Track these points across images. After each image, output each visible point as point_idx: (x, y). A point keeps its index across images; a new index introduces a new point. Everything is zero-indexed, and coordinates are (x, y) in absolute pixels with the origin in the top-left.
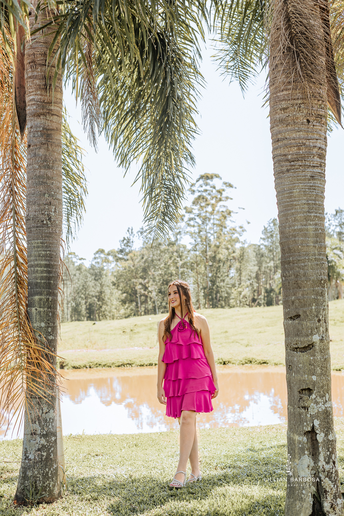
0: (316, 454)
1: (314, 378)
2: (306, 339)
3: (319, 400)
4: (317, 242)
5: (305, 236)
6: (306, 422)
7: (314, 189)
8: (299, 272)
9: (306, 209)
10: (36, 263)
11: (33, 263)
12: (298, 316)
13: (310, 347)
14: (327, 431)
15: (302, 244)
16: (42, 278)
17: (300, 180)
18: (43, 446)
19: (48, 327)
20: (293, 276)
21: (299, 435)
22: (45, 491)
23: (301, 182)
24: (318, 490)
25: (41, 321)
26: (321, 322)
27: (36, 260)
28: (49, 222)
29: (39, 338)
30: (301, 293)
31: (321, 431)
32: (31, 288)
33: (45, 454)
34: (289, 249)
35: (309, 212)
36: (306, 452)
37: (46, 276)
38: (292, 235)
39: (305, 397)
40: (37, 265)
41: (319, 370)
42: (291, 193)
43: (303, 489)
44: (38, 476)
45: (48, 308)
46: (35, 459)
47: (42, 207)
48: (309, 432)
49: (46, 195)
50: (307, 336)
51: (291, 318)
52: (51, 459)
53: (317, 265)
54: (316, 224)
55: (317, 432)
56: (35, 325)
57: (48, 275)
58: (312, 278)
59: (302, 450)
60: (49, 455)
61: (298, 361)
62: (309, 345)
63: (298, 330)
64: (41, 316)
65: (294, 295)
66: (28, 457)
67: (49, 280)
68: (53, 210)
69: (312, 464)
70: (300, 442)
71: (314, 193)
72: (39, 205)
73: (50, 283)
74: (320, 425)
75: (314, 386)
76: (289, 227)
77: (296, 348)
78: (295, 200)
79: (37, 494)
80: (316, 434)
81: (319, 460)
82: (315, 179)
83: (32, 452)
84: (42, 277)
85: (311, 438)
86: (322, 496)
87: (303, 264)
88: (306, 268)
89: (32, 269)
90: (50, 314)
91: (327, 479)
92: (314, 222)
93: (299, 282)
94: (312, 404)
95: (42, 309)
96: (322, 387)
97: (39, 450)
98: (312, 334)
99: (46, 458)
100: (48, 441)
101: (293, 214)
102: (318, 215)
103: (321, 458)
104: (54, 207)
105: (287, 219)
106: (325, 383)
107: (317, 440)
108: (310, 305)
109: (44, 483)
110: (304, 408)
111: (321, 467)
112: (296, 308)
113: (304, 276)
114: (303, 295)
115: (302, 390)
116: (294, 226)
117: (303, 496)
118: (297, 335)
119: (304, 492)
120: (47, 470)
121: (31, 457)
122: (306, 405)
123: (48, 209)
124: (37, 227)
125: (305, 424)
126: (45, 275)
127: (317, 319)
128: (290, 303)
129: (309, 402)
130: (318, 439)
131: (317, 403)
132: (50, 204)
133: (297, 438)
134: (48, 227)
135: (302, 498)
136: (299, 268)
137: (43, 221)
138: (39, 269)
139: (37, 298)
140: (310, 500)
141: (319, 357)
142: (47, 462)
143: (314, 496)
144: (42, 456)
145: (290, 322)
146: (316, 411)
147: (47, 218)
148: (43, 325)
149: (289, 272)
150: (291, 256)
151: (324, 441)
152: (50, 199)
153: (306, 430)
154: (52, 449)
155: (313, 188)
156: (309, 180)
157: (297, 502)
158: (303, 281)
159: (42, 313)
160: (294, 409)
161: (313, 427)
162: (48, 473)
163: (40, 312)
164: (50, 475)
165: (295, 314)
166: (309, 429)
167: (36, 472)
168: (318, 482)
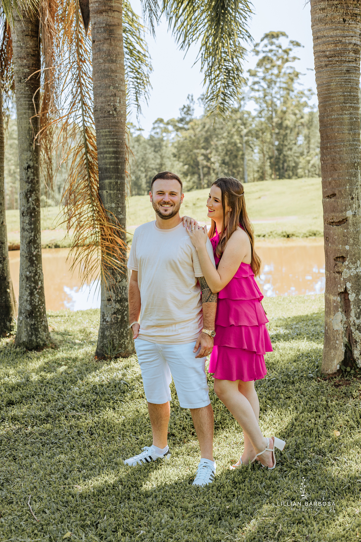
0: (348, 311)
1: (347, 247)
2: (341, 215)
3: (351, 266)
4: (351, 129)
5: (341, 124)
6: (340, 284)
7: (350, 82)
8: (335, 156)
9: (342, 101)
10: (105, 150)
11: (102, 150)
12: (334, 195)
13: (344, 221)
14: (358, 292)
15: (338, 131)
16: (111, 164)
17: (337, 74)
18: (118, 310)
19: (118, 207)
20: (330, 160)
21: (334, 295)
22: (121, 347)
23: (338, 76)
24: (349, 340)
25: (112, 202)
26: (354, 200)
27: (105, 147)
28: (115, 113)
29: (110, 217)
30: (337, 175)
31: (353, 292)
32: (101, 173)
33: (120, 317)
34: (327, 136)
35: (344, 103)
36: (340, 310)
37: (115, 162)
38: (330, 124)
39: (339, 264)
40: (106, 152)
41: (351, 241)
42: (329, 86)
43: (337, 339)
44: (115, 335)
45: (117, 191)
46: (111, 321)
47: (108, 99)
48: (342, 293)
49: (111, 88)
50: (342, 212)
51: (328, 197)
52: (125, 321)
53: (351, 150)
54: (351, 114)
55: (349, 292)
56: (107, 206)
57: (116, 161)
58: (347, 162)
59: (336, 308)
60: (123, 317)
61: (334, 233)
62: (343, 220)
63: (334, 207)
64: (111, 198)
65: (331, 176)
66: (105, 320)
67: (117, 165)
68: (118, 101)
69: (345, 319)
70: (334, 301)
71: (349, 86)
72: (105, 97)
73: (118, 168)
74: (351, 287)
75: (347, 254)
76: (327, 117)
77: (333, 223)
78: (333, 93)
79: (114, 350)
80: (349, 294)
81: (351, 316)
82: (350, 73)
83: (109, 316)
84: (111, 162)
85: (344, 298)
86: (352, 345)
87: (339, 150)
88: (341, 153)
89: (102, 155)
90: (120, 196)
91: (357, 331)
92: (349, 112)
93: (335, 165)
94: (345, 269)
95: (112, 192)
96: (354, 255)
97: (115, 313)
98: (346, 210)
99: (121, 320)
100: (122, 306)
101: (330, 105)
102: (353, 105)
103: (353, 314)
104: (119, 98)
105: (325, 109)
106: (356, 251)
107: (348, 299)
108: (344, 185)
109: (120, 341)
110: (339, 272)
111: (352, 322)
112: (333, 188)
113: (339, 160)
114: (338, 176)
115: (337, 258)
116: (331, 115)
117: (336, 345)
118: (333, 211)
119: (337, 342)
120: (122, 330)
121: (108, 319)
122: (340, 270)
123: (114, 100)
124: (104, 117)
125: (339, 286)
126: (113, 160)
127: (350, 197)
128: (328, 184)
129: (342, 268)
130: (350, 298)
131: (349, 268)
132: (115, 95)
133: (332, 298)
134: (115, 117)
135: (336, 347)
136: (335, 152)
137: (109, 112)
138: (108, 155)
139: (107, 181)
140: (342, 349)
141: (351, 229)
142: (122, 323)
143: (346, 346)
144: (118, 318)
145: (328, 200)
146: (349, 275)
147: (113, 109)
148: (113, 205)
149: (326, 156)
150: (329, 142)
151: (355, 300)
152: (115, 91)
153: (340, 291)
154: (126, 312)
155: (348, 81)
156: (345, 74)
157: (332, 350)
158: (338, 165)
159: (112, 195)
160: (330, 273)
161: (346, 288)
162: (123, 332)
163: (110, 194)
164: (125, 335)
165: (332, 193)
166: (343, 290)
167: (113, 332)
168: (349, 334)
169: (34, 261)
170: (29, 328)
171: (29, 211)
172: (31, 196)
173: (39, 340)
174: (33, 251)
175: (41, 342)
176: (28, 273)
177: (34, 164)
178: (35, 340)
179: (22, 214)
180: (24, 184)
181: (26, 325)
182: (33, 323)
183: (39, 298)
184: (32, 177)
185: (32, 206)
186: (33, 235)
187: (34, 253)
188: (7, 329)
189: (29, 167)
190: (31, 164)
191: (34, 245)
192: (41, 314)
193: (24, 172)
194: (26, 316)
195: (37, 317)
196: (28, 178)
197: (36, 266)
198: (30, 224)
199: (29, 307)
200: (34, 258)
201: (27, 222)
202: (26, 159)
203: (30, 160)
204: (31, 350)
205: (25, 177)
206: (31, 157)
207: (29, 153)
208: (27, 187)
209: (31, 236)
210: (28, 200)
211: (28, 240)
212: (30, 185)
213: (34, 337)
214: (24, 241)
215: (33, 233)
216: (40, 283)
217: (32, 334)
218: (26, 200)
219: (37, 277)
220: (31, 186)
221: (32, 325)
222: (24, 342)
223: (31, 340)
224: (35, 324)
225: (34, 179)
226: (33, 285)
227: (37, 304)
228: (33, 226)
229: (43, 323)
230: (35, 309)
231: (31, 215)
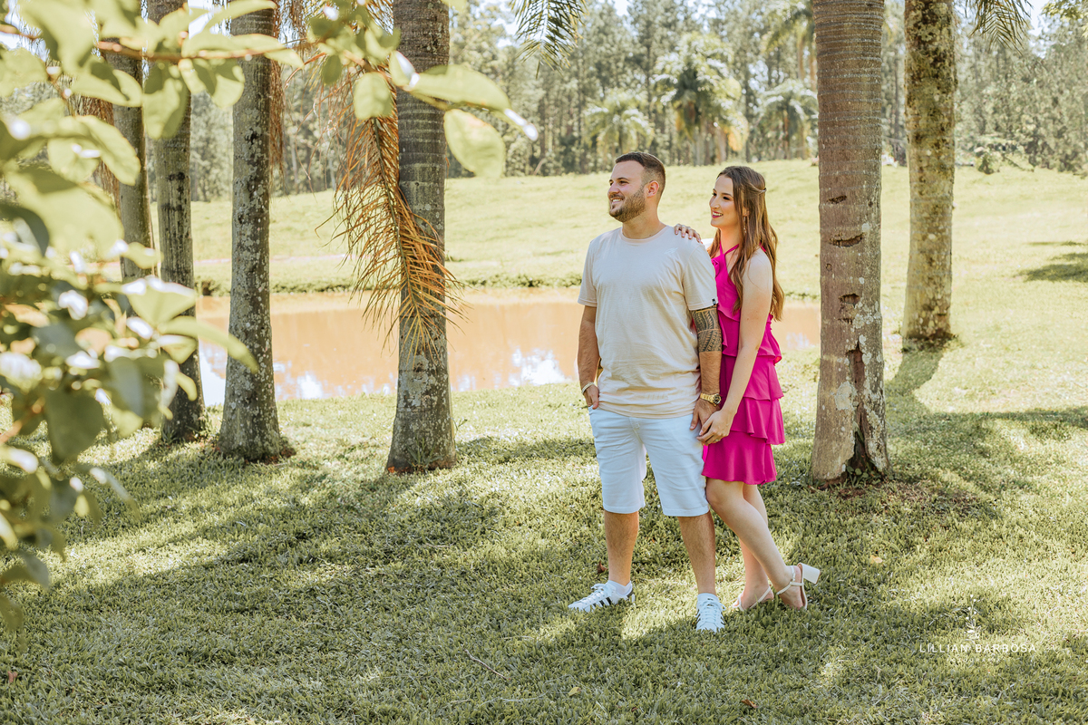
0: (860, 380)
1: (862, 280)
2: (853, 229)
3: (866, 309)
4: (871, 97)
5: (858, 87)
6: (849, 338)
7: (872, 23)
8: (847, 137)
9: (860, 51)
10: (415, 112)
11: (409, 112)
12: (843, 198)
13: (857, 240)
14: (875, 350)
15: (853, 99)
16: (425, 136)
17: (854, 9)
18: (433, 387)
19: (435, 211)
20: (839, 143)
21: (839, 355)
22: (438, 451)
23: (855, 12)
24: (861, 426)
25: (426, 202)
26: (873, 207)
27: (416, 107)
28: (435, 49)
29: (422, 227)
30: (848, 166)
31: (868, 350)
32: (407, 151)
33: (436, 399)
34: (835, 106)
35: (864, 55)
36: (848, 378)
37: (432, 133)
38: (840, 86)
39: (849, 306)
40: (417, 116)
41: (868, 271)
42: (840, 27)
43: (843, 425)
44: (428, 430)
45: (435, 182)
46: (421, 406)
47: (424, 24)
48: (852, 351)
49: (430, 6)
50: (855, 224)
51: (833, 200)
52: (444, 406)
53: (872, 128)
54: (872, 72)
55: (863, 351)
56: (416, 207)
57: (434, 131)
58: (864, 146)
59: (842, 377)
60: (440, 400)
61: (841, 258)
62: (857, 237)
63: (843, 217)
64: (425, 195)
65: (839, 169)
66: (410, 404)
67: (435, 139)
68: (440, 29)
69: (855, 394)
70: (839, 365)
71: (871, 28)
72: (419, 21)
73: (436, 144)
74: (866, 342)
75: (861, 291)
76: (835, 75)
77: (839, 241)
78: (846, 38)
79: (428, 455)
80: (862, 354)
81: (864, 388)
82: (873, 9)
83: (417, 397)
84: (425, 134)
85: (854, 359)
86: (866, 434)
87: (853, 127)
88: (857, 132)
89: (409, 121)
90: (438, 192)
91: (873, 412)
92: (869, 69)
93: (847, 151)
94: (858, 315)
95: (426, 184)
96: (871, 293)
97: (427, 393)
98: (861, 222)
99: (438, 405)
100: (439, 380)
101: (841, 57)
102: (875, 59)
103: (867, 384)
104: (441, 25)
105: (833, 63)
106: (874, 287)
107: (861, 361)
108: (860, 183)
109: (436, 440)
110: (847, 320)
111: (867, 397)
112: (841, 187)
113: (854, 143)
114: (851, 169)
115: (844, 297)
116: (842, 73)
117: (841, 434)
118: (841, 224)
119: (843, 429)
120: (440, 421)
121: (416, 403)
122: (850, 316)
123: (433, 28)
124: (417, 56)
125: (848, 341)
126: (430, 130)
127: (868, 202)
128: (833, 180)
129: (853, 313)
130: (864, 360)
131: (864, 313)
132: (435, 19)
133: (835, 359)
134: (434, 57)
135: (840, 437)
136: (847, 132)
137: (426, 47)
138: (421, 121)
139: (418, 166)
140: (852, 440)
141: (868, 252)
142: (439, 411)
143: (856, 434)
144: (432, 401)
145: (831, 205)
146: (863, 325)
147: (432, 42)
148: (428, 207)
149: (832, 137)
150: (837, 115)
151: (871, 363)
152: (435, 11)
153: (849, 349)
154: (445, 392)
155: (869, 21)
156: (866, 10)
157: (834, 442)
158: (852, 151)
159: (426, 189)
160: (833, 321)
161: (858, 346)
162: (440, 425)
163: (423, 188)
164: (443, 430)
165: (839, 195)
166: (853, 348)
167: (424, 425)
168: (861, 416)
169: (259, 303)
170: (248, 423)
171: (253, 214)
172: (256, 188)
173: (267, 443)
174: (257, 286)
175: (270, 448)
176: (248, 325)
177: (263, 132)
178: (260, 444)
179: (240, 219)
180: (245, 166)
181: (245, 417)
182: (256, 413)
183: (267, 371)
184: (260, 155)
185: (258, 206)
186: (258, 258)
187: (260, 290)
188: (194, 426)
189: (254, 136)
190: (258, 130)
191: (259, 275)
192: (268, 397)
193: (245, 145)
194: (243, 401)
195: (263, 402)
196: (253, 156)
197: (263, 312)
198: (254, 238)
199: (249, 386)
200: (260, 299)
201: (249, 233)
202: (250, 123)
203: (257, 124)
204: (255, 461)
205: (246, 154)
206: (259, 118)
207: (255, 112)
208: (250, 171)
209: (255, 259)
210: (251, 195)
211: (249, 266)
212: (256, 168)
213: (257, 439)
214: (242, 267)
215: (258, 254)
216: (267, 343)
217: (255, 432)
218: (248, 194)
219: (264, 331)
220: (258, 170)
221: (254, 416)
222: (239, 446)
223: (253, 443)
224: (259, 415)
225: (263, 157)
226: (257, 346)
227: (262, 380)
228: (258, 242)
229: (273, 414)
230: (260, 388)
231: (256, 222)
